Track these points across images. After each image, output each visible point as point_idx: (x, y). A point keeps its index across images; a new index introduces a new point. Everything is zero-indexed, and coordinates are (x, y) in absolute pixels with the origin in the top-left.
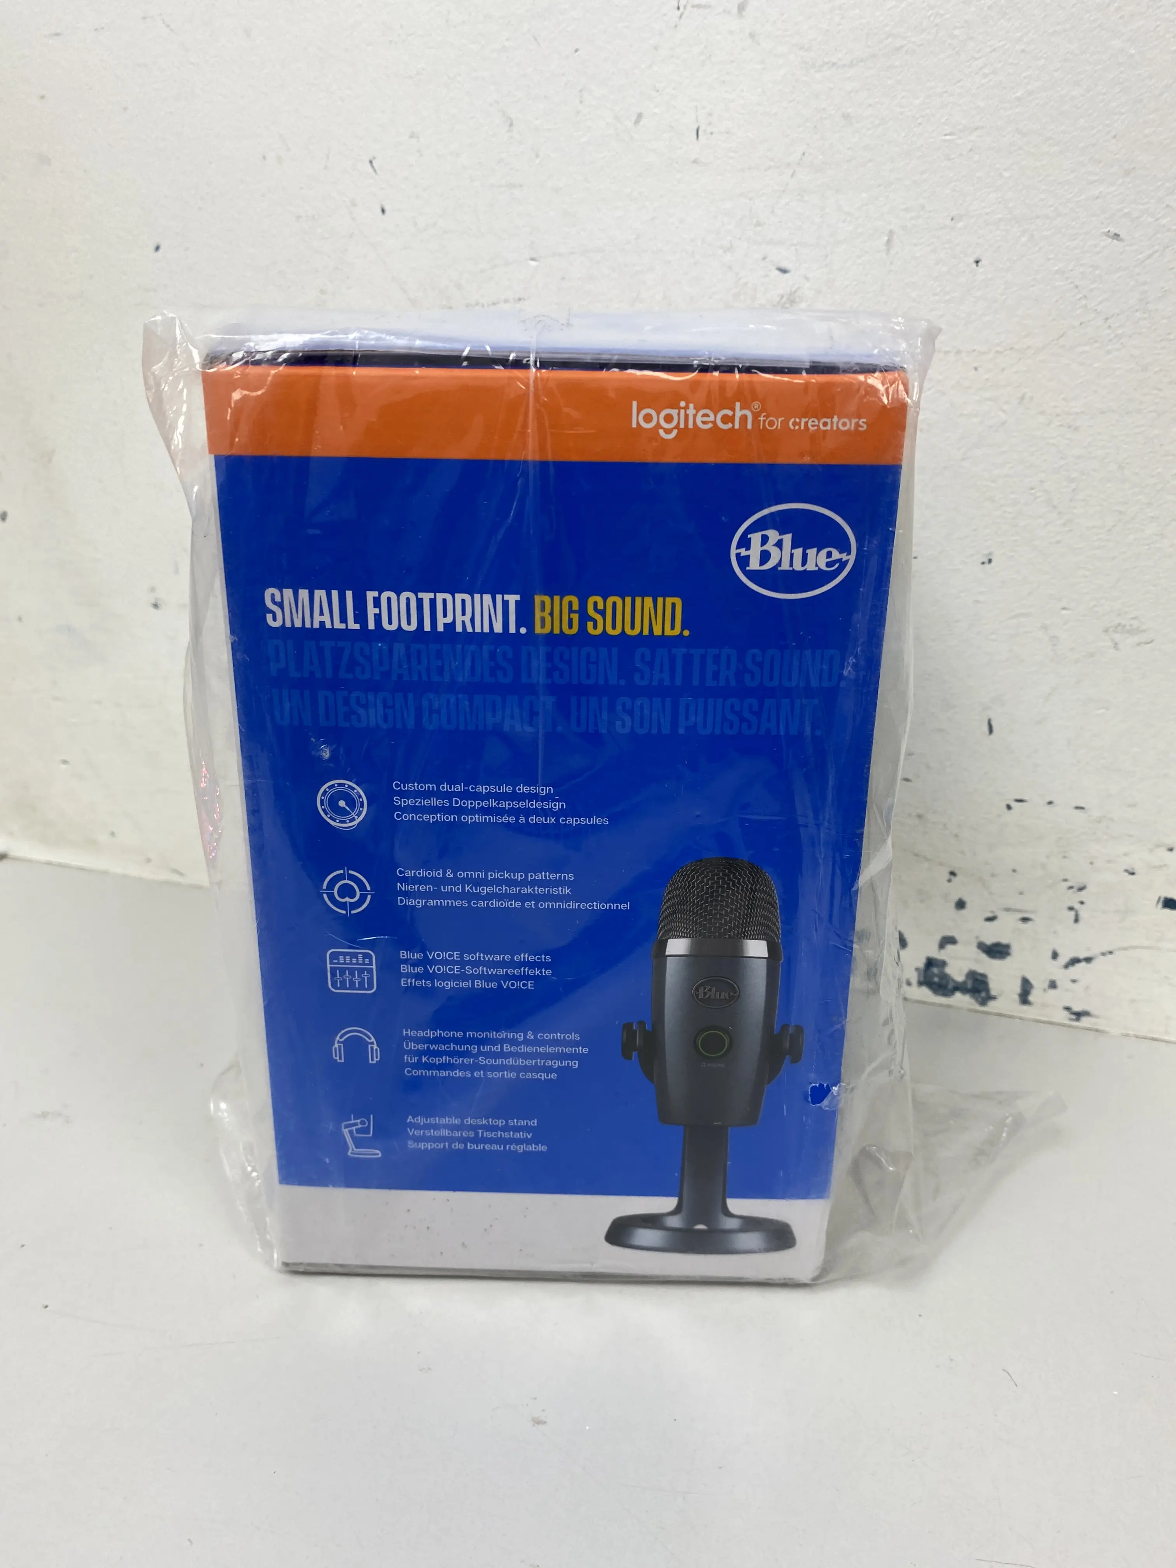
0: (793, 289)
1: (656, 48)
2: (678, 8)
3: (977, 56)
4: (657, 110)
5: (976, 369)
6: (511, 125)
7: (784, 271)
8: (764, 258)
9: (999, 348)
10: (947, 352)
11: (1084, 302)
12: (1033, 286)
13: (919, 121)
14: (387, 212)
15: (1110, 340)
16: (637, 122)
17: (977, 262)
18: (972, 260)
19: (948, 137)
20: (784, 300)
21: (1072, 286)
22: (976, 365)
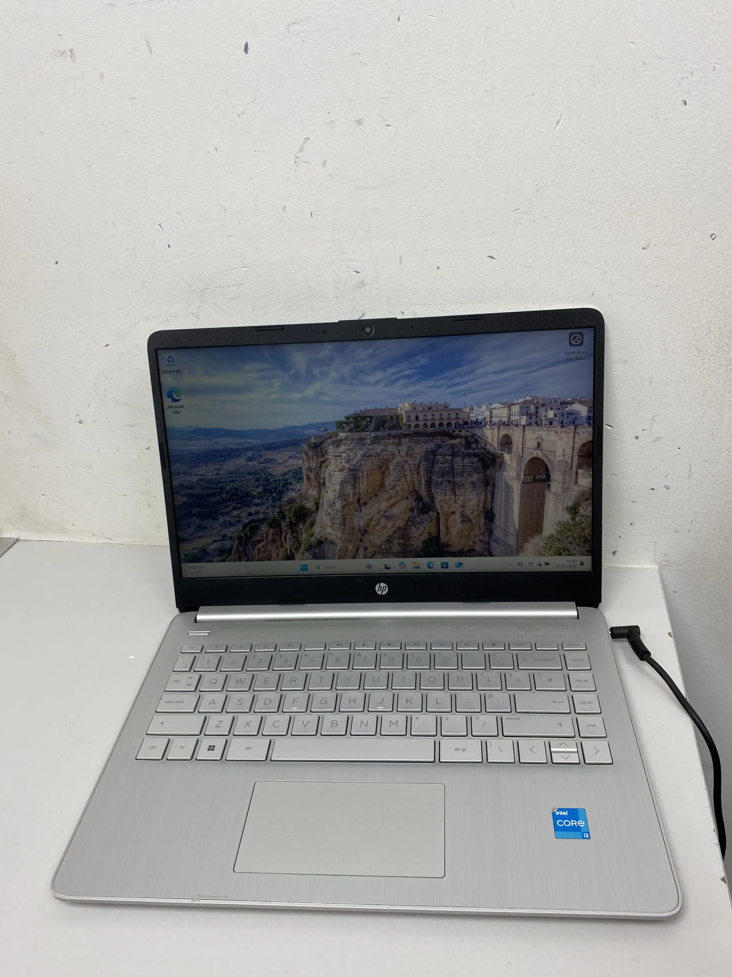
0: (363, 280)
1: (288, 179)
2: (296, 163)
3: (427, 186)
4: (291, 205)
5: (443, 311)
6: (225, 210)
7: (358, 272)
8: (348, 267)
9: (451, 302)
10: (430, 304)
11: (483, 283)
12: (462, 277)
13: (407, 211)
14: (171, 247)
15: (495, 298)
16: (284, 210)
17: (438, 268)
18: (436, 267)
19: (419, 218)
20: (359, 284)
21: (477, 277)
22: (442, 309)
